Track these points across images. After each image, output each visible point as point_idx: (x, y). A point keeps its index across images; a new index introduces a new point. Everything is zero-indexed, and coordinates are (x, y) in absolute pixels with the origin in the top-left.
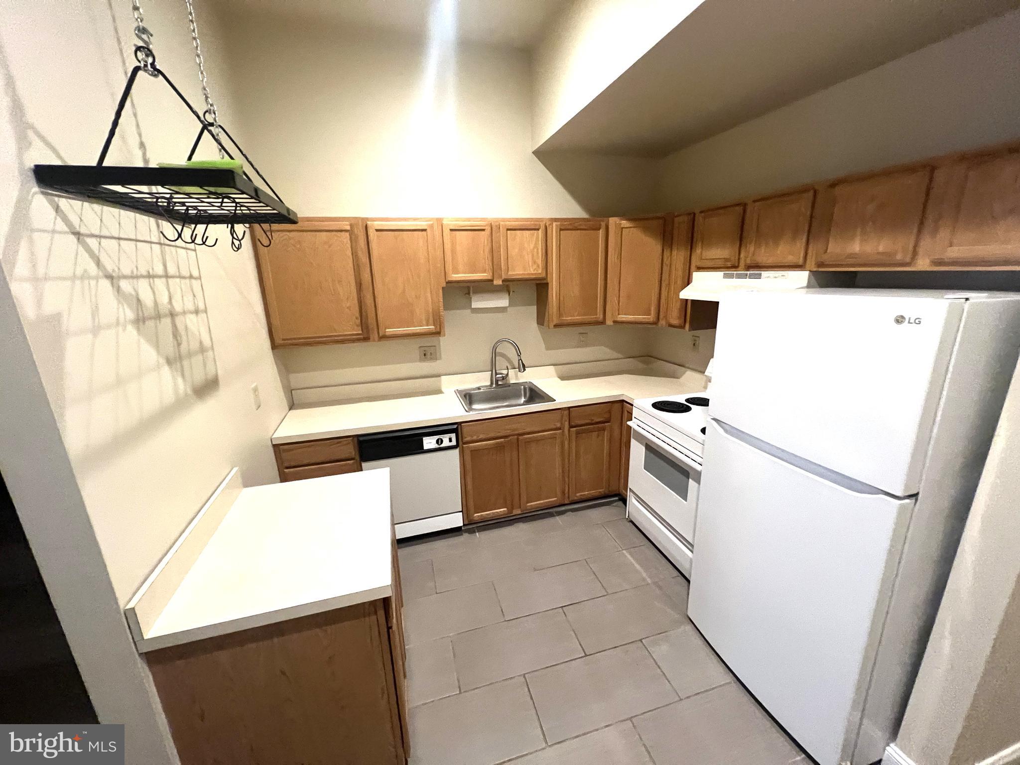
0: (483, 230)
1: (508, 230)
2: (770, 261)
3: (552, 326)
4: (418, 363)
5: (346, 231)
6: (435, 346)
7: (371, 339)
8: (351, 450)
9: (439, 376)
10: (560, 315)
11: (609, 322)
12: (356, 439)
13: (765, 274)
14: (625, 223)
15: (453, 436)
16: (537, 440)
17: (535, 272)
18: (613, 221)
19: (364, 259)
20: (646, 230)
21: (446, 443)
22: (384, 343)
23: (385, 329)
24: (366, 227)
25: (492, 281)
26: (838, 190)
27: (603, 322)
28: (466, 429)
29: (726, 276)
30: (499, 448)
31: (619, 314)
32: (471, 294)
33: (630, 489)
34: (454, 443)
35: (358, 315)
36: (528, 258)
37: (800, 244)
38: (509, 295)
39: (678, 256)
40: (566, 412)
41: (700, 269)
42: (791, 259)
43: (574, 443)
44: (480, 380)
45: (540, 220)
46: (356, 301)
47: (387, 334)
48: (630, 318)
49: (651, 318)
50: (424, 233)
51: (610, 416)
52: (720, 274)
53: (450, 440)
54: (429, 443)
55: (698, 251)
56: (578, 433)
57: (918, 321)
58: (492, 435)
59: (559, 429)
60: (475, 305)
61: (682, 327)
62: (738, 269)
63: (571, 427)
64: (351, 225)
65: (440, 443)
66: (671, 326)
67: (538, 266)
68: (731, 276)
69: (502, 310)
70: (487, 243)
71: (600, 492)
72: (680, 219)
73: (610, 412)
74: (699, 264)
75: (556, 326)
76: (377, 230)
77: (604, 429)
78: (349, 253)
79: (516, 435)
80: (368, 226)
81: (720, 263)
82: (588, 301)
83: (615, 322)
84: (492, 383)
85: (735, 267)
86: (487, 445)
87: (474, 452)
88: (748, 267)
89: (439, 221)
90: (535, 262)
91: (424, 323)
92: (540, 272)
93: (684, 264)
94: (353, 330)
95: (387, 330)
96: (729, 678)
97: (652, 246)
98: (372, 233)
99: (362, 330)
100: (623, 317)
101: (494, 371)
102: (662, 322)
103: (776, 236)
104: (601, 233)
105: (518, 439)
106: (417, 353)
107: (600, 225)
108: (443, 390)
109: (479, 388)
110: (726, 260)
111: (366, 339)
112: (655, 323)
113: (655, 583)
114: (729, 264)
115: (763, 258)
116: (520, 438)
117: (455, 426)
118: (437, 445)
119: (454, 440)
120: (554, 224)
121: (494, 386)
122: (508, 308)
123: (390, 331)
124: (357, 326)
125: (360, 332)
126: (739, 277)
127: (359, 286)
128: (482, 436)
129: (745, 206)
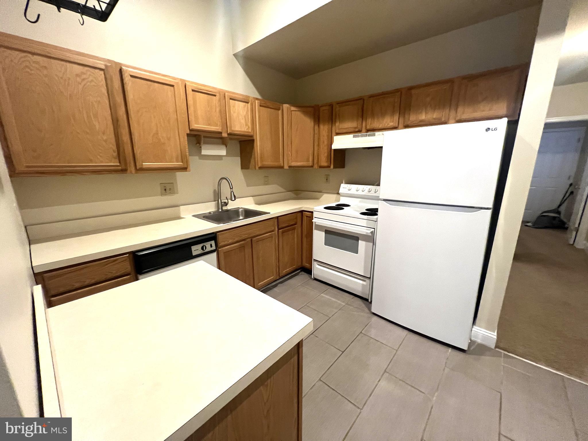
0: (215, 96)
1: (231, 99)
2: (381, 126)
3: (257, 168)
4: (160, 197)
5: (101, 69)
6: (173, 183)
7: (129, 171)
8: (127, 267)
9: (177, 206)
10: (262, 161)
11: (286, 167)
12: (131, 255)
13: (377, 133)
14: (293, 108)
15: (213, 243)
16: (263, 239)
17: (247, 131)
18: (286, 106)
19: (119, 99)
20: (306, 113)
21: (209, 249)
22: (141, 175)
23: (143, 162)
24: (121, 71)
25: (221, 133)
26: (413, 91)
27: (282, 167)
28: (220, 238)
29: (354, 137)
30: (242, 247)
31: (292, 162)
32: (202, 144)
33: (314, 260)
34: (214, 248)
35: (115, 148)
36: (243, 121)
37: (396, 117)
38: (226, 147)
39: (324, 129)
40: (276, 220)
41: (338, 134)
42: (391, 124)
43: (281, 239)
44: (210, 208)
45: (248, 97)
46: (112, 136)
47: (144, 167)
48: (299, 164)
49: (310, 164)
50: (172, 88)
51: (297, 221)
52: (351, 136)
53: (211, 246)
54: (196, 249)
55: (337, 124)
56: (283, 232)
57: (496, 129)
58: (236, 239)
59: (273, 231)
60: (204, 152)
61: (329, 167)
62: (361, 133)
63: (279, 229)
64: (106, 66)
65: (204, 249)
66: (321, 167)
67: (249, 127)
68: (358, 136)
69: (220, 157)
70: (218, 106)
71: (294, 268)
72: (324, 108)
73: (296, 218)
74: (337, 131)
75: (260, 168)
76: (132, 76)
77: (294, 229)
78: (104, 90)
79: (250, 238)
80: (122, 70)
81: (352, 130)
82: (276, 153)
83: (290, 167)
84: (219, 209)
85: (360, 131)
86: (233, 247)
87: (227, 253)
88: (368, 131)
89: (182, 80)
90: (246, 125)
91: (175, 160)
92: (250, 131)
93: (328, 132)
94: (111, 162)
95: (143, 164)
97: (308, 122)
98: (127, 79)
99: (120, 163)
100: (294, 164)
101: (220, 200)
102: (316, 166)
103: (383, 114)
104: (280, 112)
105: (252, 240)
106: (159, 189)
107: (280, 107)
108: (182, 216)
109: (210, 213)
110: (355, 128)
111: (124, 171)
112: (312, 166)
113: (347, 304)
114: (357, 130)
115: (376, 125)
116: (254, 239)
117: (214, 235)
118: (202, 251)
119: (214, 245)
120: (256, 101)
121: (220, 210)
122: (224, 158)
123: (146, 164)
124: (115, 158)
125: (119, 164)
126: (362, 136)
127: (115, 122)
128: (230, 241)
129: (364, 100)
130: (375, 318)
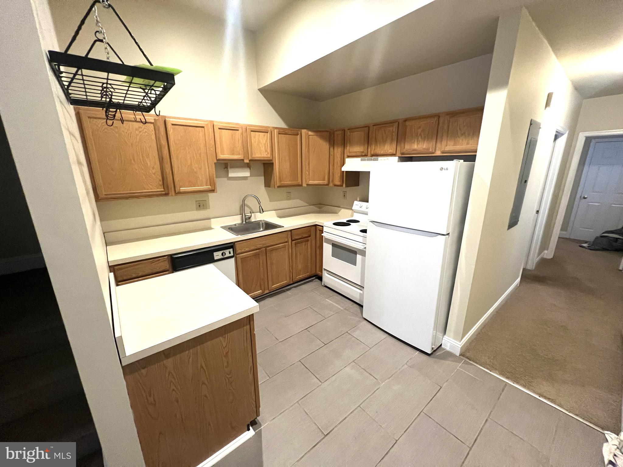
0: (238, 130)
1: (252, 131)
2: (382, 152)
3: (276, 187)
4: (195, 212)
5: (151, 123)
6: (205, 200)
7: (170, 194)
8: (167, 265)
9: (209, 219)
10: (280, 181)
11: (304, 185)
12: (169, 257)
13: (380, 158)
14: (310, 133)
15: (231, 250)
16: (276, 249)
17: (267, 156)
18: (304, 131)
19: (164, 142)
20: (322, 137)
21: (228, 255)
22: (180, 197)
23: (180, 188)
24: (165, 121)
25: (243, 160)
26: (407, 123)
27: (301, 185)
28: (237, 246)
29: (362, 160)
30: (257, 255)
31: (309, 181)
32: (229, 168)
33: (324, 269)
34: (232, 254)
35: (161, 178)
36: (263, 149)
37: (394, 145)
38: (250, 169)
39: (338, 151)
40: (290, 233)
41: (349, 157)
42: (390, 152)
43: (294, 249)
44: (236, 220)
45: (269, 127)
46: (159, 170)
47: (181, 191)
48: (316, 182)
49: (326, 182)
50: (203, 129)
51: (311, 233)
52: (359, 159)
53: (230, 253)
54: (217, 255)
55: (348, 148)
56: (296, 244)
57: (447, 169)
58: (253, 248)
59: (286, 242)
60: (231, 175)
61: (342, 186)
62: (367, 157)
63: (292, 241)
64: (155, 119)
65: (224, 255)
66: (335, 185)
67: (268, 153)
68: (365, 160)
69: (245, 178)
70: (240, 138)
71: (307, 275)
72: (338, 133)
73: (310, 231)
74: (348, 154)
75: (279, 187)
76: (173, 125)
77: (308, 241)
78: (153, 137)
79: (265, 247)
80: (166, 121)
81: (359, 154)
82: (294, 174)
83: (308, 185)
84: (243, 222)
85: (366, 156)
86: (250, 254)
87: (243, 259)
88: (373, 155)
89: (212, 122)
90: (266, 151)
91: (204, 183)
92: (269, 156)
93: (341, 155)
94: (158, 188)
95: (181, 189)
96: (386, 335)
97: (324, 146)
98: (169, 127)
99: (164, 188)
100: (311, 182)
101: (244, 214)
102: (331, 185)
103: (384, 142)
104: (299, 137)
105: (266, 249)
106: (194, 206)
107: (298, 133)
108: (212, 227)
109: (235, 225)
110: (363, 152)
111: (167, 194)
112: (328, 185)
113: (346, 309)
114: (363, 154)
115: (378, 151)
116: (267, 248)
117: (232, 244)
118: (222, 256)
119: (232, 252)
120: (275, 130)
122: (249, 178)
123: (183, 189)
124: (160, 185)
125: (163, 190)
126: (368, 160)
127: (161, 159)
128: (247, 249)
129: (369, 127)
130: (365, 322)
